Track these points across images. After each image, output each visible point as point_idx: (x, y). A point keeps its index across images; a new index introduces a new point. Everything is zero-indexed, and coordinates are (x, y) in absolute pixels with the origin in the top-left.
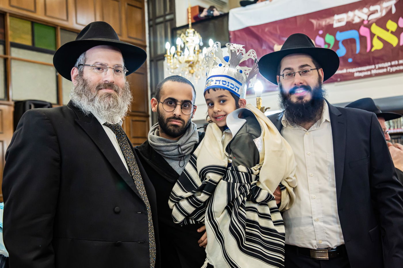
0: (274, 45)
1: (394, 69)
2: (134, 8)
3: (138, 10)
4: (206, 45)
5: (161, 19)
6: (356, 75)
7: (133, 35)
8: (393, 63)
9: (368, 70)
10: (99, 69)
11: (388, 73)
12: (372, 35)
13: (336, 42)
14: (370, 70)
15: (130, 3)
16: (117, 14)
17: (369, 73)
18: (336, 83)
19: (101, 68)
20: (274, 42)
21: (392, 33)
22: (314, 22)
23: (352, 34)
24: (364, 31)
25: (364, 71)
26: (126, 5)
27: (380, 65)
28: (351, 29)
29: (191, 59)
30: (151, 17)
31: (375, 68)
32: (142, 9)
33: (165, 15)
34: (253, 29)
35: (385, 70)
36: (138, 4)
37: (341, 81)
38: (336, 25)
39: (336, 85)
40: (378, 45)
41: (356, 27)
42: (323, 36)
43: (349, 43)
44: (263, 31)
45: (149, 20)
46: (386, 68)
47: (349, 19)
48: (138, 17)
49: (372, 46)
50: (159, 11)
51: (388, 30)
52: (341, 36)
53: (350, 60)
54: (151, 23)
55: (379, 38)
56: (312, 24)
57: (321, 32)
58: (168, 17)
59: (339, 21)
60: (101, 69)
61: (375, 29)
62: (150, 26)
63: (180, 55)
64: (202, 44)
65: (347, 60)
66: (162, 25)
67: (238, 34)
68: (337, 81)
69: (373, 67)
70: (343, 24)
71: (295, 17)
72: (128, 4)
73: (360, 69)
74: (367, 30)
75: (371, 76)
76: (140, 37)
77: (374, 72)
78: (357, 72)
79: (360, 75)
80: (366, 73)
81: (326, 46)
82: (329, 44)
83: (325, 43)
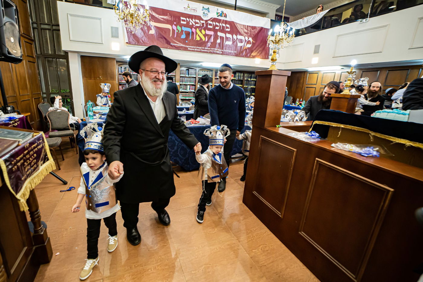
1: (203, 50)
6: (189, 49)
8: (203, 48)
9: (193, 48)
11: (200, 52)
12: (196, 33)
13: (182, 31)
14: (194, 48)
17: (194, 49)
18: (180, 51)
21: (203, 35)
23: (189, 30)
24: (194, 30)
27: (198, 48)
28: (189, 27)
31: (196, 48)
35: (200, 50)
38: (182, 22)
40: (198, 39)
41: (191, 27)
42: (176, 25)
43: (188, 34)
46: (200, 49)
47: (187, 22)
49: (196, 38)
51: (202, 33)
52: (185, 29)
53: (187, 42)
55: (198, 35)
61: (198, 31)
69: (195, 47)
70: (185, 23)
73: (190, 47)
74: (195, 30)
75: (194, 51)
77: (196, 49)
78: (189, 48)
79: (190, 49)
80: (192, 49)
81: (177, 31)
82: (179, 31)
83: (177, 29)
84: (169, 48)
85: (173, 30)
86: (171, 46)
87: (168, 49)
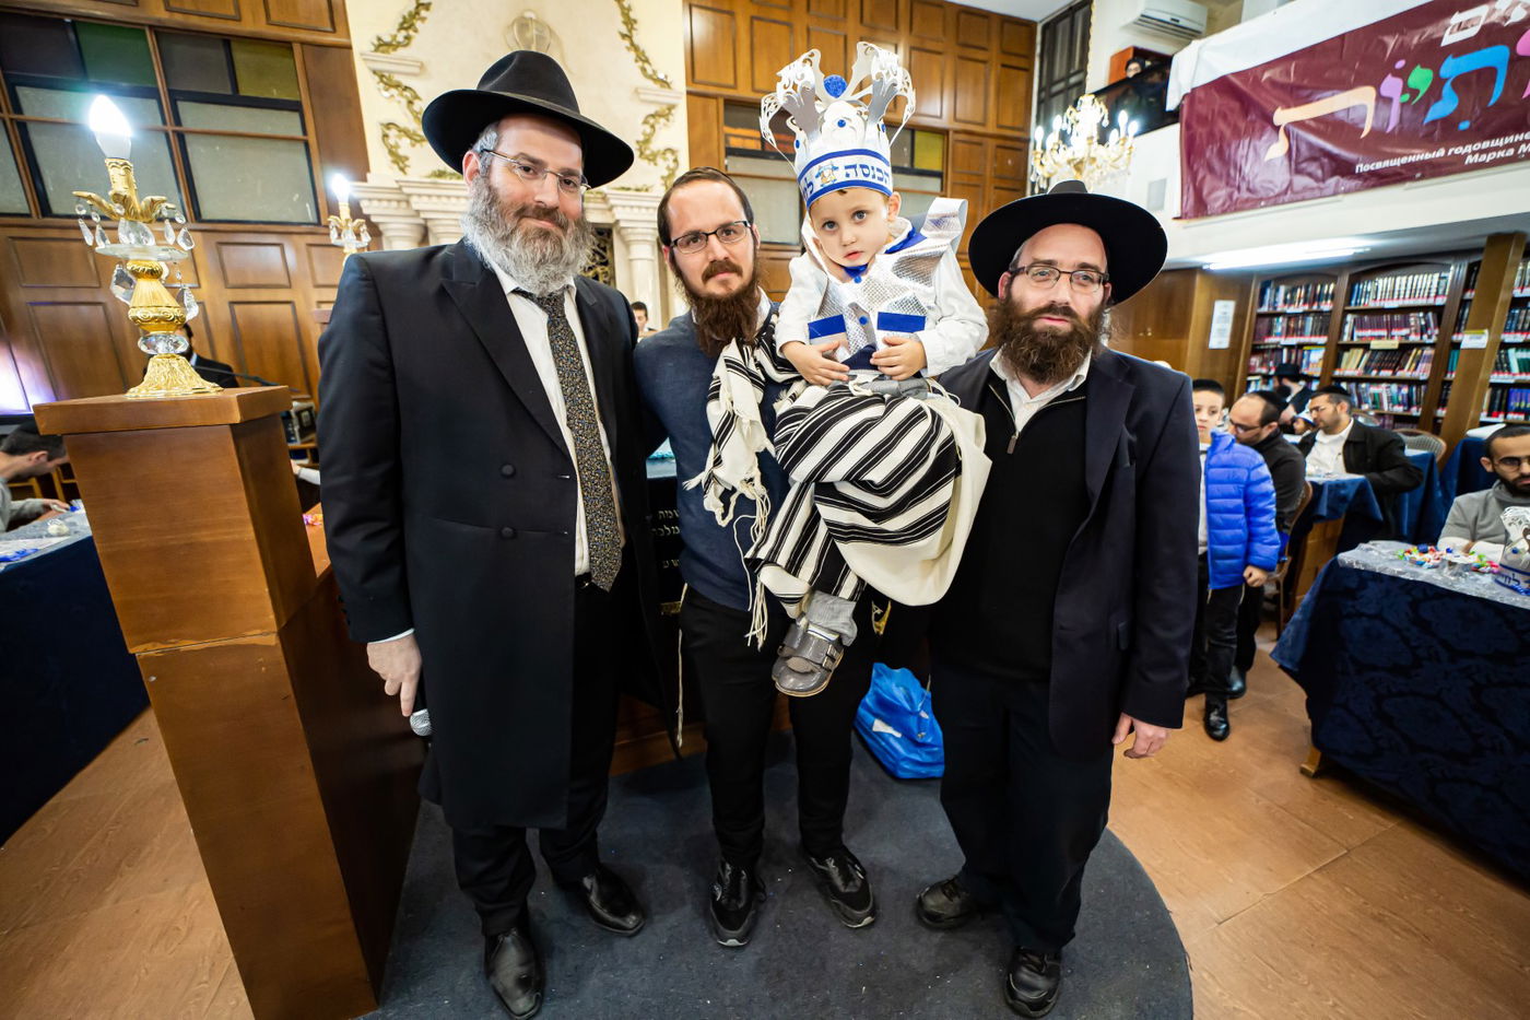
0: (1276, 108)
2: (1013, 72)
3: (1021, 73)
4: (1112, 118)
5: (1061, 86)
6: (1470, 160)
7: (1008, 122)
9: (1507, 147)
10: (527, 169)
13: (1438, 82)
14: (1516, 145)
15: (1007, 62)
16: (981, 88)
17: (1511, 152)
18: (1408, 184)
19: (532, 167)
20: (1275, 102)
22: (1391, 42)
23: (1491, 56)
25: (1497, 149)
26: (999, 67)
28: (1491, 44)
29: (1079, 156)
30: (1044, 83)
32: (1029, 71)
33: (1070, 76)
34: (1234, 79)
36: (1022, 63)
37: (1423, 178)
38: (1448, 40)
39: (1407, 189)
41: (1513, 34)
42: (1404, 74)
44: (1257, 81)
45: (1040, 91)
47: (1494, 18)
48: (1021, 87)
50: (1058, 72)
53: (1464, 125)
54: (1043, 94)
56: (1385, 46)
57: (1400, 64)
58: (1073, 80)
59: (1461, 27)
60: (531, 172)
62: (1040, 102)
63: (1058, 151)
64: (1106, 123)
65: (1456, 125)
66: (1061, 97)
67: (1201, 94)
68: (1412, 179)
70: (1472, 32)
71: (1342, 37)
72: (1003, 66)
73: (1486, 145)
75: (1514, 159)
76: (1019, 124)
78: (1473, 153)
79: (1483, 158)
80: (1501, 154)
81: (1406, 97)
82: (1414, 92)
83: (1406, 89)
84: (1347, 192)
85: (1384, 101)
86: (1360, 176)
87: (1340, 197)
